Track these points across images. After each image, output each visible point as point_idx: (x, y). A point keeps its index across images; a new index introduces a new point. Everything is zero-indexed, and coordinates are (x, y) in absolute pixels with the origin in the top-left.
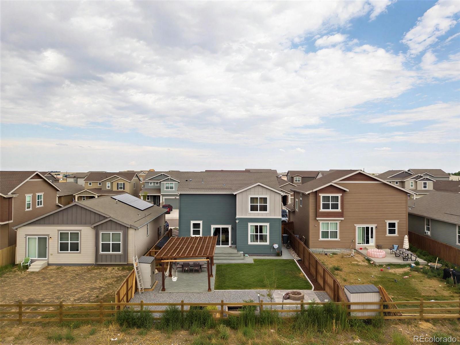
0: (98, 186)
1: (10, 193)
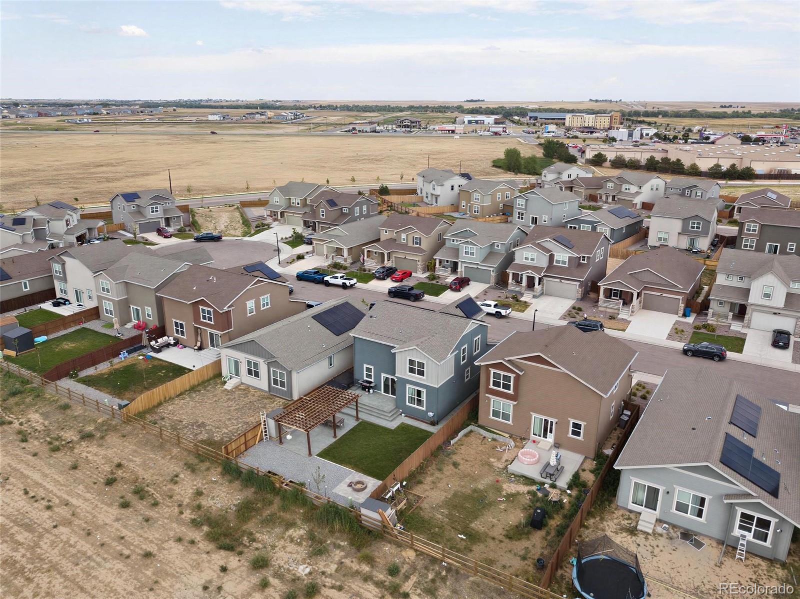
0: (393, 235)
1: (226, 308)
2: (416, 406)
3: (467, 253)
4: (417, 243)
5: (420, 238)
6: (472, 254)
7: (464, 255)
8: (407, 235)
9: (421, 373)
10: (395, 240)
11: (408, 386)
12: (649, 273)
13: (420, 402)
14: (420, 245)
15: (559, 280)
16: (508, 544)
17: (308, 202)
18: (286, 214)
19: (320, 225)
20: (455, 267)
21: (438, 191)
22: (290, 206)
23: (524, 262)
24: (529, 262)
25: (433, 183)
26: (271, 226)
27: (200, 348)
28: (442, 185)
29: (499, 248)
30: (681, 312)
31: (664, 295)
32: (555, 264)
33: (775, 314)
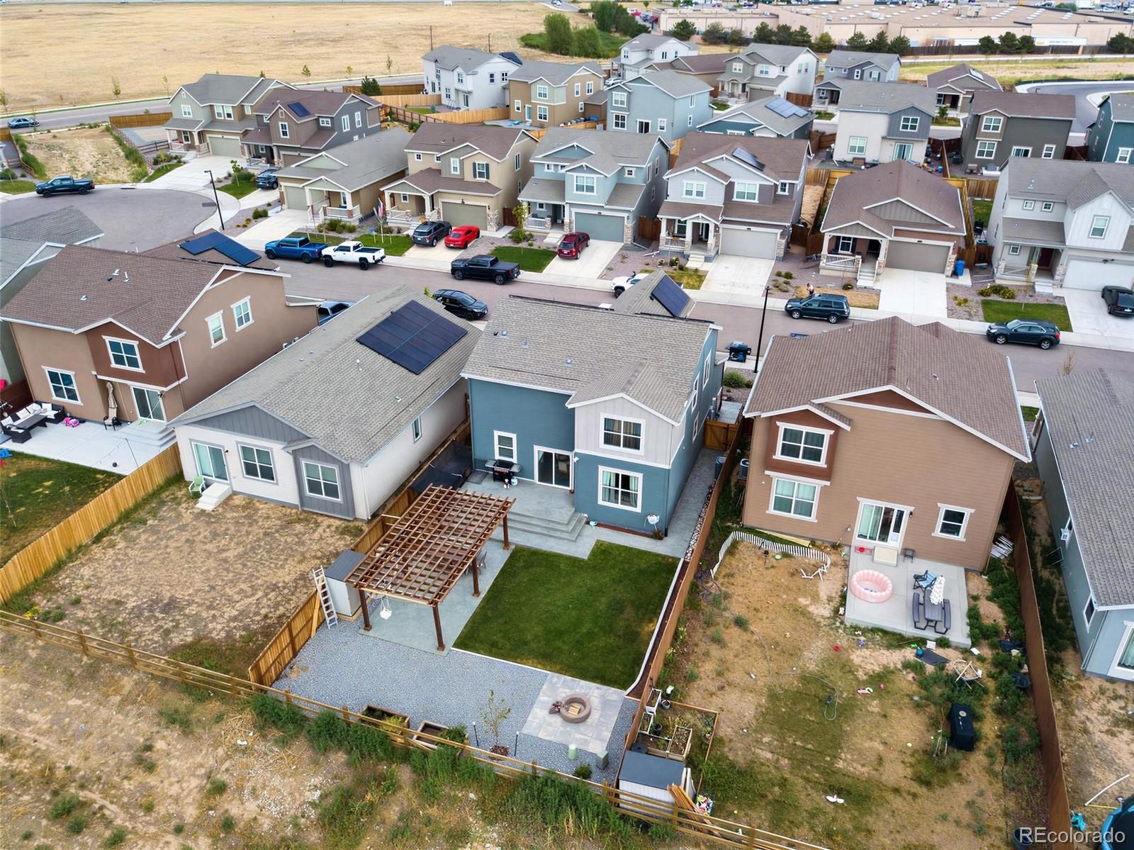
0: (435, 164)
1: (168, 336)
2: (619, 506)
3: (580, 188)
4: (481, 175)
5: (487, 165)
6: (590, 189)
7: (575, 192)
8: (462, 162)
9: (633, 444)
10: (439, 171)
11: (601, 469)
12: (900, 205)
13: (628, 498)
15: (745, 228)
16: (930, 801)
17: (248, 111)
18: (208, 135)
19: (282, 152)
20: (556, 214)
21: (469, 84)
22: (213, 121)
23: (685, 199)
24: (694, 200)
25: (459, 70)
26: (183, 159)
27: (118, 422)
28: (474, 74)
29: (633, 176)
30: (949, 269)
31: (924, 241)
32: (735, 199)
33: (1106, 261)
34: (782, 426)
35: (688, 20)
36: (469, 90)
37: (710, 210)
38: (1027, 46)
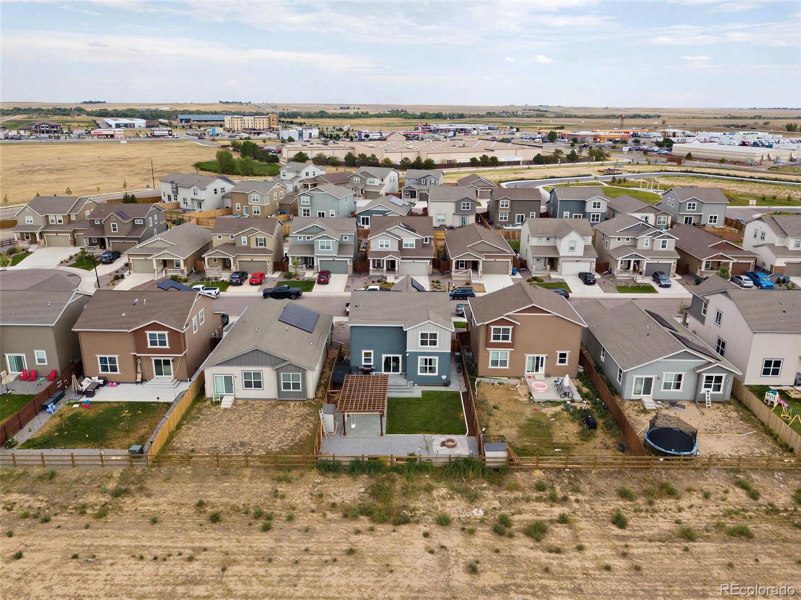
0: (229, 239)
1: (185, 327)
2: (428, 374)
3: (323, 247)
4: (261, 244)
5: (265, 239)
6: (329, 248)
7: (320, 249)
9: (434, 343)
10: (234, 244)
11: (419, 358)
12: (483, 244)
13: (432, 370)
14: (265, 246)
15: (412, 261)
16: (590, 445)
17: (73, 218)
18: (45, 235)
19: (111, 241)
21: (202, 195)
22: (48, 225)
23: (379, 249)
24: (384, 249)
25: (194, 187)
26: (29, 250)
28: (205, 189)
29: (347, 240)
30: (511, 272)
31: (497, 260)
32: (403, 247)
33: (577, 261)
34: (493, 327)
35: (303, 152)
36: (203, 199)
37: (394, 253)
38: (494, 162)
